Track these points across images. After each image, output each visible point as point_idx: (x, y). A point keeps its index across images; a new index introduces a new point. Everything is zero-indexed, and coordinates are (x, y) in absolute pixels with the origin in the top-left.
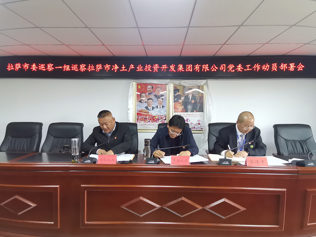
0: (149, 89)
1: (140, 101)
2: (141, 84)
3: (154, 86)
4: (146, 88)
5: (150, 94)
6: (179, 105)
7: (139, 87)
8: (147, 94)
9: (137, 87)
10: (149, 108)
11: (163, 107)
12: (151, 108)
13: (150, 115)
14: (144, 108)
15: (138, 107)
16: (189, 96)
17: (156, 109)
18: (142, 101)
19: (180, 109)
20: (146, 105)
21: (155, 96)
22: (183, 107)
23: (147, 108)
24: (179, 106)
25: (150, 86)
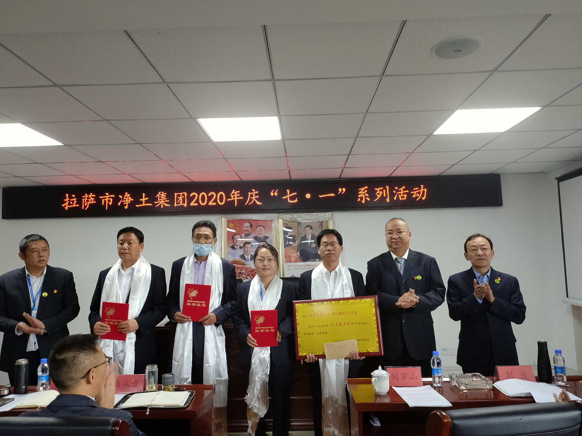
0: (246, 228)
1: (233, 247)
2: (233, 221)
3: (253, 224)
5: (247, 235)
6: (293, 251)
7: (231, 225)
8: (243, 235)
9: (228, 226)
10: (246, 257)
12: (249, 256)
13: (247, 268)
14: (238, 258)
15: (230, 256)
16: (307, 237)
18: (236, 247)
19: (294, 256)
20: (241, 252)
21: (256, 238)
22: (299, 254)
23: (243, 257)
24: (293, 253)
25: (247, 224)
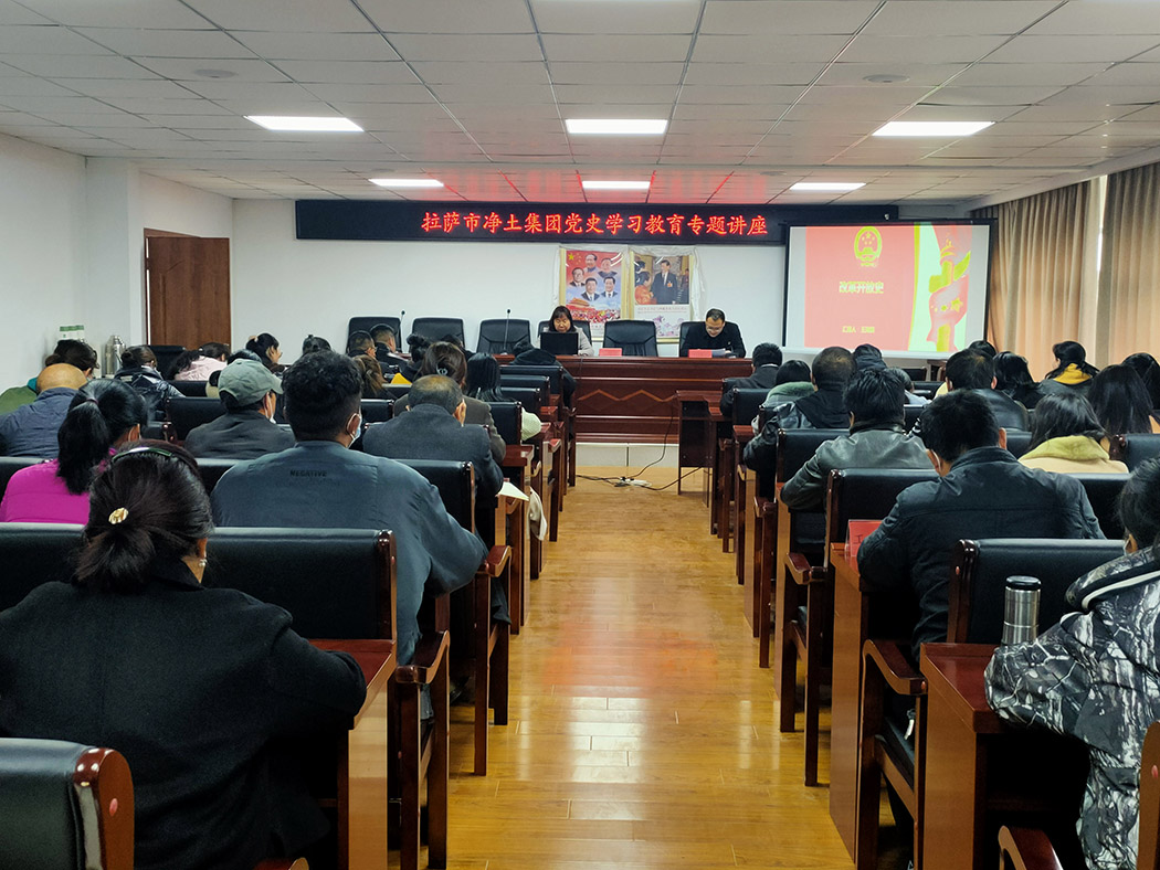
0: (589, 262)
1: (573, 284)
2: (574, 252)
3: (597, 256)
4: (583, 260)
5: (590, 270)
6: (645, 290)
7: (571, 257)
8: (586, 270)
9: (568, 258)
10: (589, 296)
11: (614, 294)
12: (593, 296)
13: (590, 310)
14: (579, 297)
15: (570, 294)
16: (663, 274)
17: (601, 298)
18: (577, 284)
19: (646, 297)
20: (582, 290)
21: (601, 273)
22: (652, 295)
23: (585, 296)
24: (645, 293)
25: (591, 257)
